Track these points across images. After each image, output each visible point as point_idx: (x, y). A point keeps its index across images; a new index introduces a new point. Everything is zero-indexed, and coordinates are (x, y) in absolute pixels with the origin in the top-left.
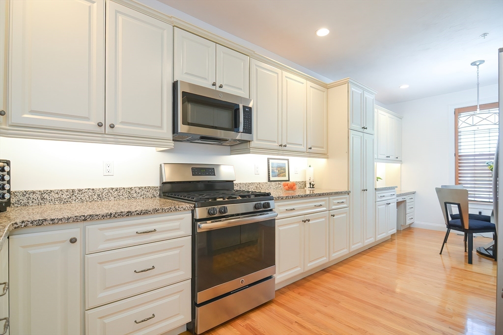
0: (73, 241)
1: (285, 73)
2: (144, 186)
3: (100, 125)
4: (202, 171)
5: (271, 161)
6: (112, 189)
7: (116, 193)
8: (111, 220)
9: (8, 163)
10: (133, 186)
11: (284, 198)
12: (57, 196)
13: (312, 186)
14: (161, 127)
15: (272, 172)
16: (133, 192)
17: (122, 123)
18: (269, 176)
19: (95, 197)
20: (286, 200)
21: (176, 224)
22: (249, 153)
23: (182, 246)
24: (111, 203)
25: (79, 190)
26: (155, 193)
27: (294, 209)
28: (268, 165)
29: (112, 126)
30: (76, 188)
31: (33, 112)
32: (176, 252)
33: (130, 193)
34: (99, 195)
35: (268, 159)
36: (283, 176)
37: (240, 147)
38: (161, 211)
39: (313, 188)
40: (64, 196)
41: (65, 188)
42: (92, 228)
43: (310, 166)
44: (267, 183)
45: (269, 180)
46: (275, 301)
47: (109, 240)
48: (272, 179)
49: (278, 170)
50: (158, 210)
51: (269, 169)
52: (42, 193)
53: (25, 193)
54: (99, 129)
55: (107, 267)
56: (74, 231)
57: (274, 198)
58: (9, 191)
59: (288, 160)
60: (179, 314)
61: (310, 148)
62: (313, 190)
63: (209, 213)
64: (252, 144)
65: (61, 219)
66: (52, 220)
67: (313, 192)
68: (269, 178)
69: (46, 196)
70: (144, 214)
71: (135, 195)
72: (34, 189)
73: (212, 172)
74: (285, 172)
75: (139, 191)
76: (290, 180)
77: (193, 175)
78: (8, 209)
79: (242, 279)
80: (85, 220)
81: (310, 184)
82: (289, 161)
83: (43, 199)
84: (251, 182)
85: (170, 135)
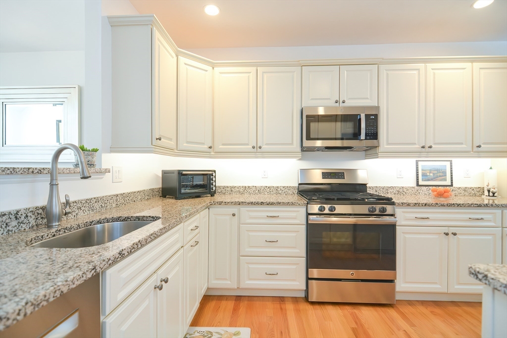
0: (234, 215)
1: (430, 66)
2: (287, 186)
3: (254, 147)
4: (332, 175)
5: (420, 163)
6: (266, 187)
7: (269, 189)
8: (252, 206)
9: (215, 171)
10: (279, 185)
11: (411, 205)
12: (238, 190)
13: (491, 194)
14: (292, 144)
15: (422, 175)
16: (279, 189)
17: (266, 144)
18: (418, 180)
19: (257, 192)
20: (414, 207)
21: (294, 214)
22: (378, 158)
23: (298, 231)
24: (266, 196)
25: (249, 187)
26: (294, 191)
27: (428, 218)
28: (417, 168)
29: (260, 148)
30: (247, 185)
31: (223, 145)
32: (294, 234)
33: (277, 190)
34: (259, 190)
35: (417, 162)
36: (441, 180)
37: (371, 151)
38: (282, 204)
39: (493, 196)
40: (241, 190)
41: (241, 185)
42: (244, 209)
43: (491, 168)
44: (413, 188)
45: (418, 185)
46: (397, 307)
47: (251, 218)
48: (420, 183)
49: (433, 173)
50: (280, 203)
51: (417, 173)
52: (232, 187)
53: (224, 187)
54: (253, 150)
55: (251, 234)
56: (234, 210)
57: (397, 204)
58: (215, 186)
59: (451, 161)
60: (295, 280)
61: (479, 147)
62: (493, 200)
63: (319, 210)
64: (381, 149)
65: (229, 203)
66: (225, 202)
67: (494, 202)
68: (418, 182)
69: (233, 189)
70: (271, 204)
71: (280, 192)
72: (228, 185)
73: (341, 176)
74: (446, 175)
75: (283, 189)
76: (454, 185)
77: (323, 178)
78: (215, 195)
79: (352, 271)
80: (239, 204)
81: (489, 191)
82: (453, 162)
83: (231, 191)
84: (390, 186)
85: (299, 149)
